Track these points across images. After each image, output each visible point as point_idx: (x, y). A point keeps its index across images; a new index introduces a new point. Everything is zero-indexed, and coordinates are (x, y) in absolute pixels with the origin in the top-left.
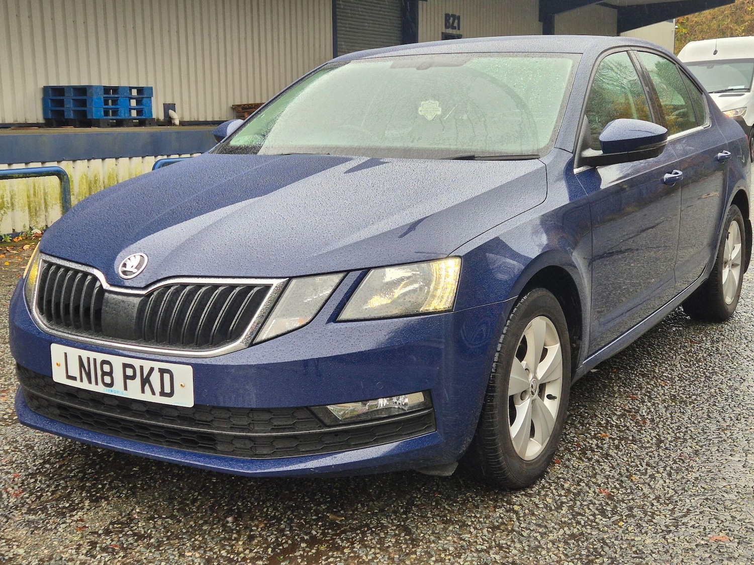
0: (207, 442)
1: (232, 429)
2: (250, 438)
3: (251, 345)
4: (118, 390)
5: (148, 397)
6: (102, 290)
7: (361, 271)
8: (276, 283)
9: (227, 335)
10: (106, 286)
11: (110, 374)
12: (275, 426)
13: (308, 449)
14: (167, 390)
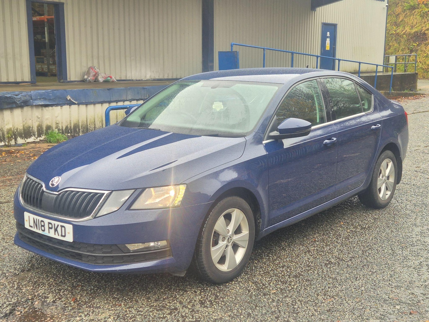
0: (79, 257)
1: (87, 252)
2: (94, 256)
3: (95, 218)
4: (46, 233)
5: (56, 237)
6: (43, 191)
7: (142, 189)
8: (106, 192)
9: (86, 213)
10: (45, 189)
11: (44, 226)
12: (104, 251)
13: (117, 262)
14: (63, 234)
